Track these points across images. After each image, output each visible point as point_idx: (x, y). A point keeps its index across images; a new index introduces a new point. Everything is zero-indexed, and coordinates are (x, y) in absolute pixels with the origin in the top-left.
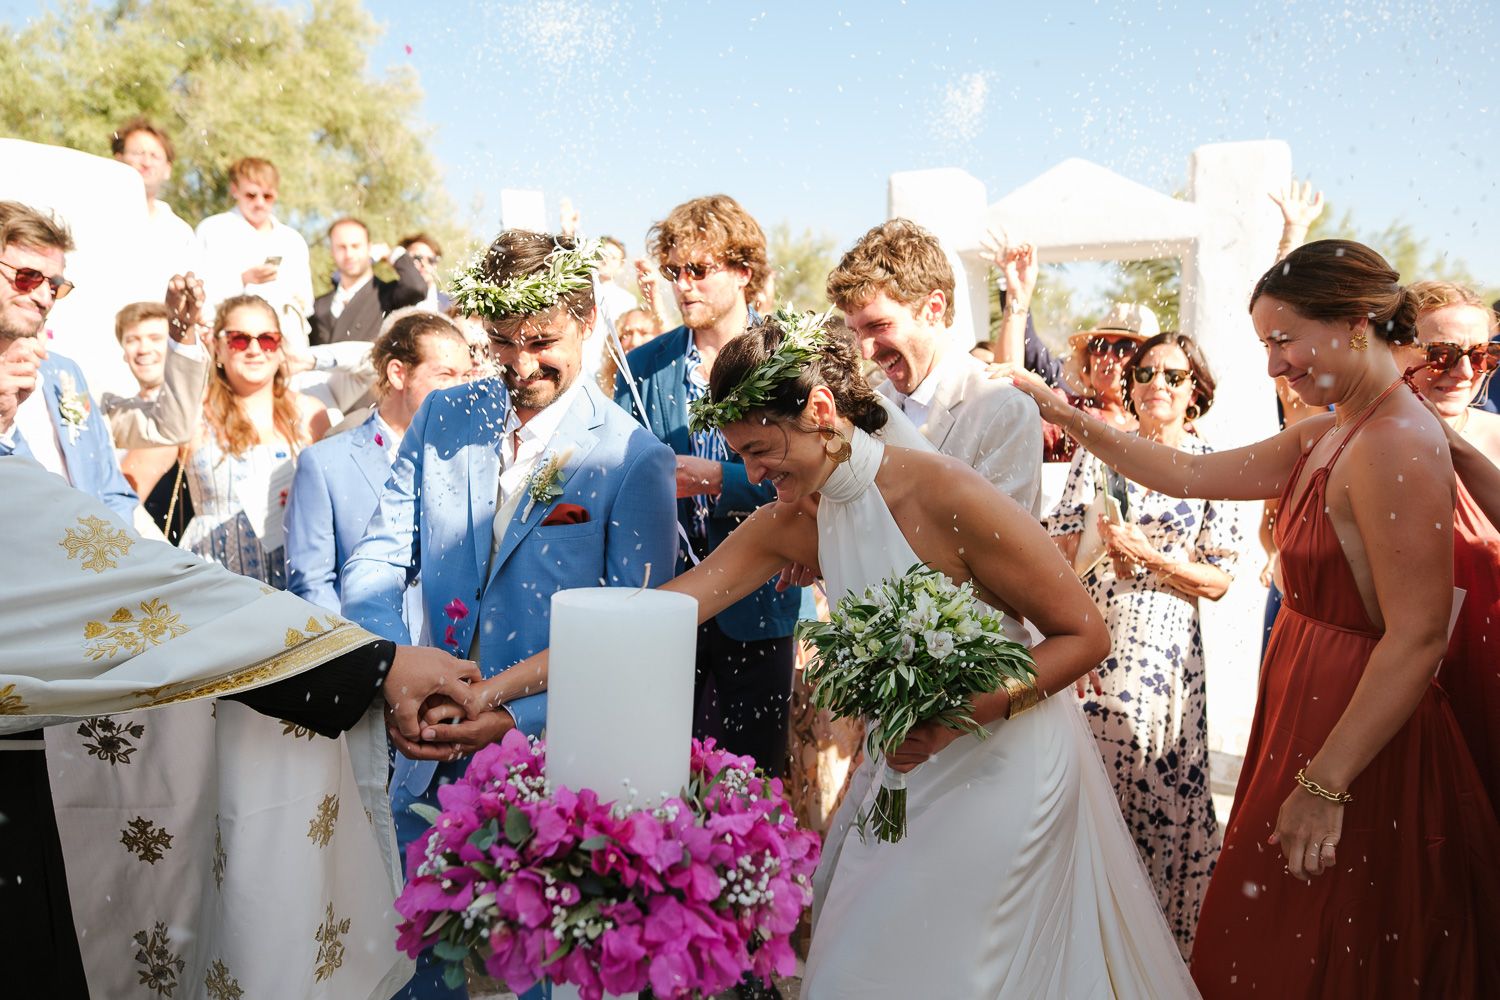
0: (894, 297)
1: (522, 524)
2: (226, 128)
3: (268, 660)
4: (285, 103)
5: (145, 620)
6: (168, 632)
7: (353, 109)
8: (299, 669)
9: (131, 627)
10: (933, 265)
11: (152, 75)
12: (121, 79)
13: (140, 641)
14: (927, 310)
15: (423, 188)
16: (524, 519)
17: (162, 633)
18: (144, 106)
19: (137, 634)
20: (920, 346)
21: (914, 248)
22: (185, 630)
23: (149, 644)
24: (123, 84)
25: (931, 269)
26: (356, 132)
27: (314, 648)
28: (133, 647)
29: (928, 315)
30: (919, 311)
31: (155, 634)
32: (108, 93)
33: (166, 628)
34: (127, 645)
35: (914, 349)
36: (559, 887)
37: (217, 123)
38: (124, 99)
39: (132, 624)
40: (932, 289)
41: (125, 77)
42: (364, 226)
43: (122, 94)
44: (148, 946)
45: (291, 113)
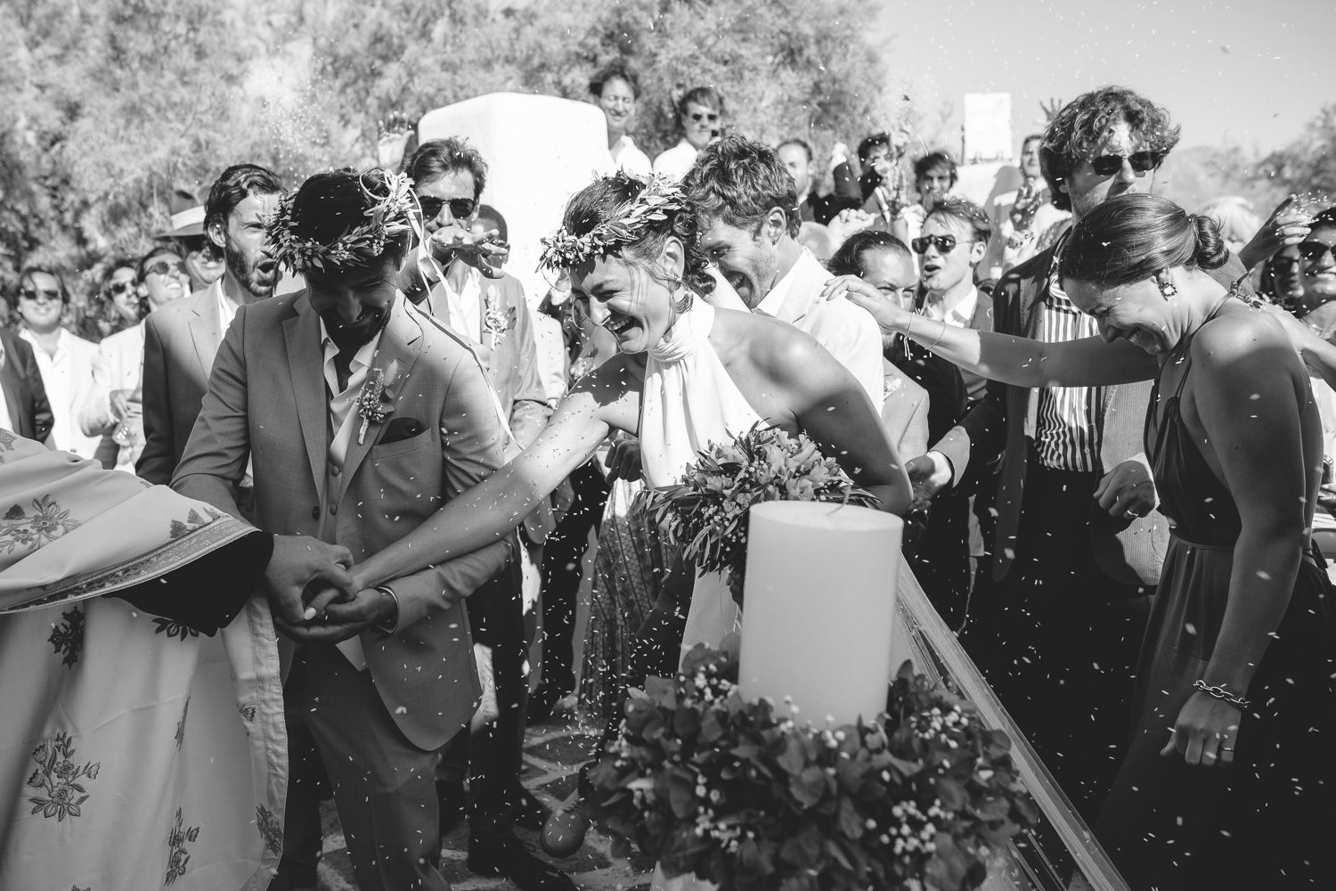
0: (729, 221)
1: (359, 444)
2: (684, 62)
3: (152, 552)
4: (741, 31)
5: (36, 517)
6: (61, 529)
7: (807, 29)
8: (184, 560)
9: (24, 524)
10: (767, 183)
11: (631, 20)
12: (606, 29)
13: (36, 537)
14: (766, 228)
15: (872, 101)
16: (361, 441)
17: (55, 529)
18: (626, 50)
19: (31, 530)
20: (762, 265)
21: (746, 170)
22: (76, 525)
23: (44, 540)
24: (608, 32)
25: (764, 188)
26: (811, 51)
27: (195, 540)
28: (29, 543)
29: (769, 233)
30: (758, 232)
31: (48, 530)
32: (595, 41)
33: (57, 524)
34: (24, 542)
35: (756, 268)
36: (709, 787)
37: (677, 59)
38: (609, 45)
39: (23, 521)
40: (768, 207)
41: (610, 25)
42: (805, 145)
43: (607, 42)
44: (46, 764)
45: (744, 40)
